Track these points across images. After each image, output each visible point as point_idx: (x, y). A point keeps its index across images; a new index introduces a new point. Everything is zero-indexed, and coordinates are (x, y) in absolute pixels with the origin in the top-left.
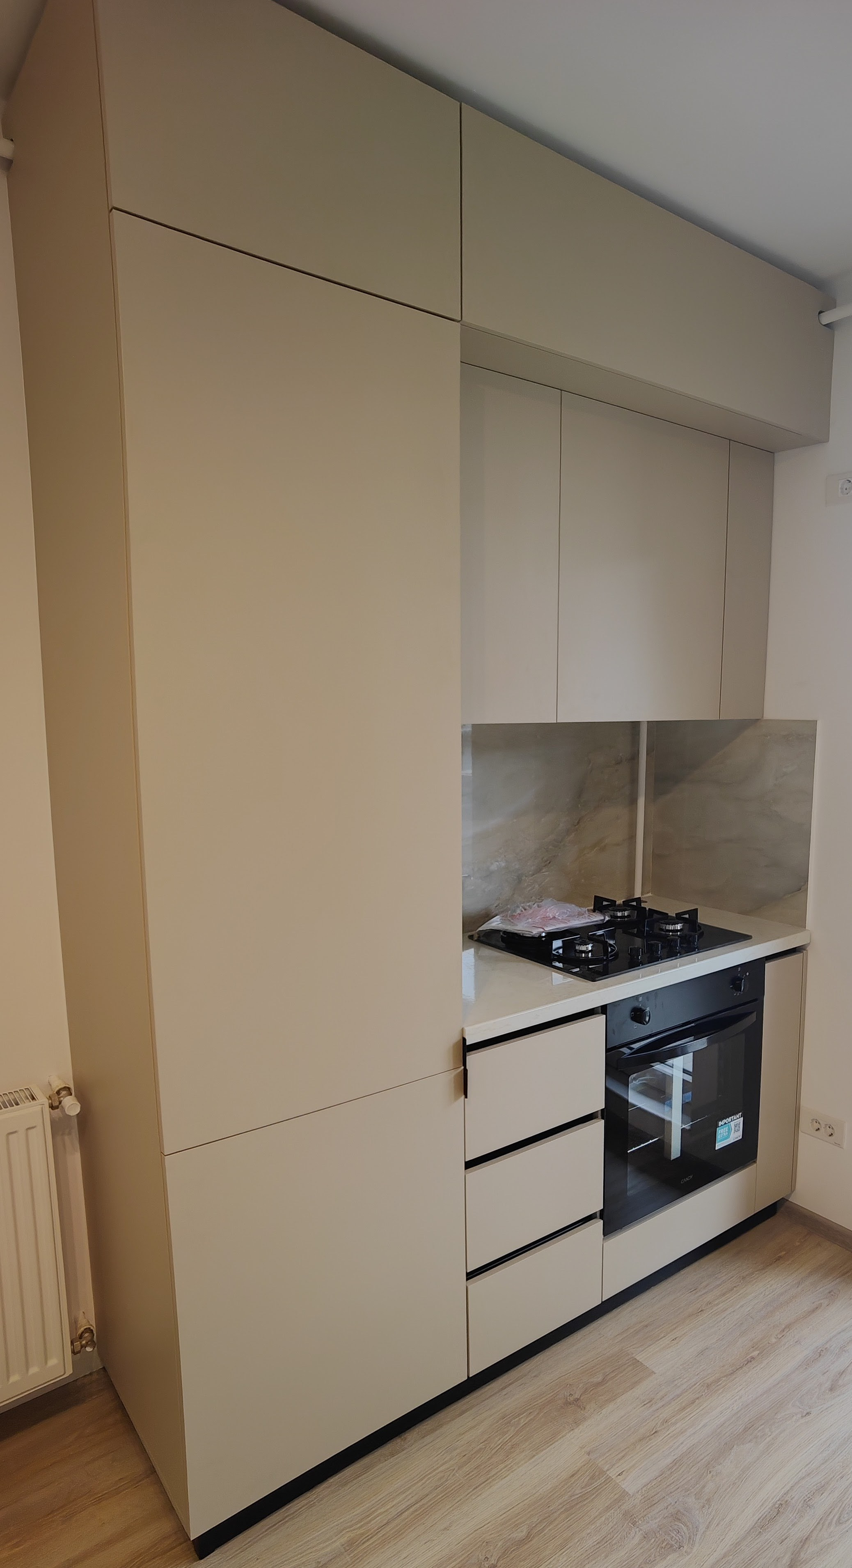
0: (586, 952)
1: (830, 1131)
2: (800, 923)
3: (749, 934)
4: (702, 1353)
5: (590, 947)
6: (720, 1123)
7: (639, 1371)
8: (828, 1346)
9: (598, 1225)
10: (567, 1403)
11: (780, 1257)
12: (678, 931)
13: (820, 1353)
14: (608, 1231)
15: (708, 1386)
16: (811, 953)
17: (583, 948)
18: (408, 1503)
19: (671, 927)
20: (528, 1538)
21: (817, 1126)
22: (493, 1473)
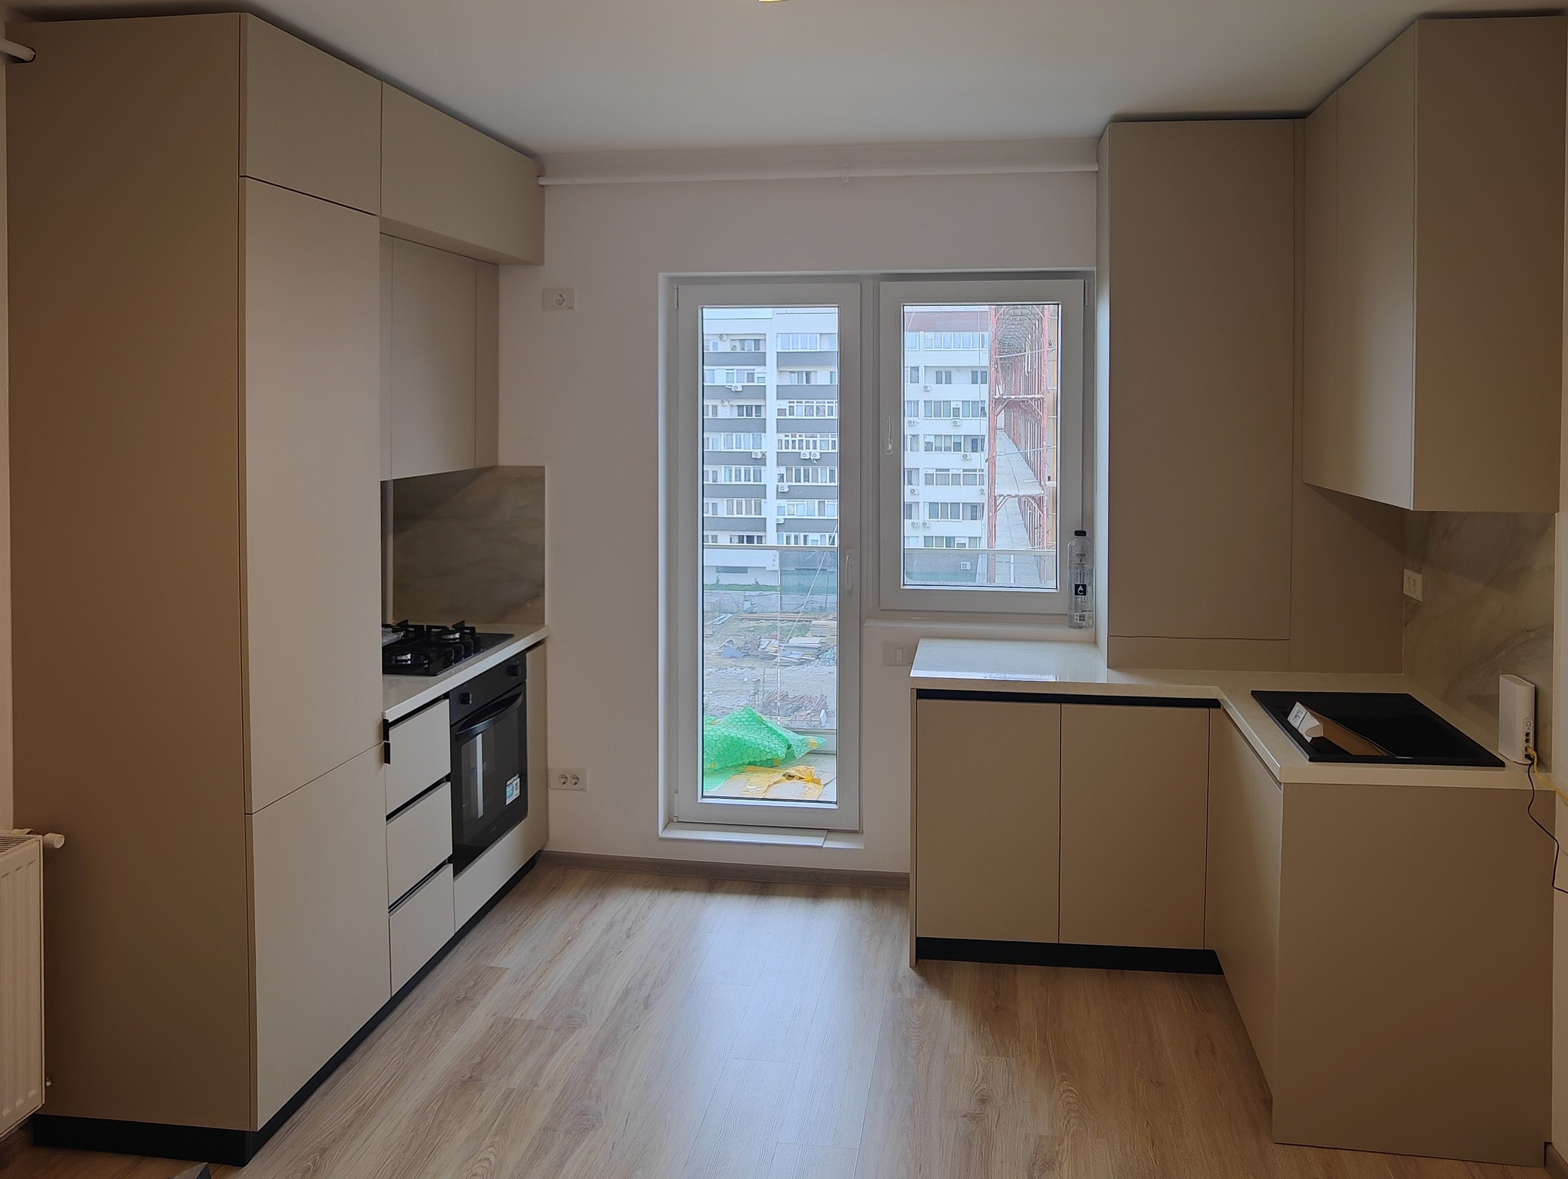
0: (407, 661)
1: (575, 780)
2: (539, 622)
3: (511, 633)
4: (534, 949)
5: (409, 656)
6: (508, 783)
7: (499, 972)
8: (614, 920)
9: (450, 868)
10: (458, 1002)
11: (553, 888)
12: (457, 638)
13: (611, 925)
14: (457, 872)
15: (550, 962)
16: (549, 645)
17: (404, 658)
18: (385, 1082)
19: (452, 637)
20: (483, 1060)
21: (563, 780)
22: (434, 1047)
